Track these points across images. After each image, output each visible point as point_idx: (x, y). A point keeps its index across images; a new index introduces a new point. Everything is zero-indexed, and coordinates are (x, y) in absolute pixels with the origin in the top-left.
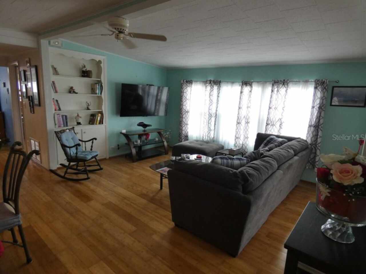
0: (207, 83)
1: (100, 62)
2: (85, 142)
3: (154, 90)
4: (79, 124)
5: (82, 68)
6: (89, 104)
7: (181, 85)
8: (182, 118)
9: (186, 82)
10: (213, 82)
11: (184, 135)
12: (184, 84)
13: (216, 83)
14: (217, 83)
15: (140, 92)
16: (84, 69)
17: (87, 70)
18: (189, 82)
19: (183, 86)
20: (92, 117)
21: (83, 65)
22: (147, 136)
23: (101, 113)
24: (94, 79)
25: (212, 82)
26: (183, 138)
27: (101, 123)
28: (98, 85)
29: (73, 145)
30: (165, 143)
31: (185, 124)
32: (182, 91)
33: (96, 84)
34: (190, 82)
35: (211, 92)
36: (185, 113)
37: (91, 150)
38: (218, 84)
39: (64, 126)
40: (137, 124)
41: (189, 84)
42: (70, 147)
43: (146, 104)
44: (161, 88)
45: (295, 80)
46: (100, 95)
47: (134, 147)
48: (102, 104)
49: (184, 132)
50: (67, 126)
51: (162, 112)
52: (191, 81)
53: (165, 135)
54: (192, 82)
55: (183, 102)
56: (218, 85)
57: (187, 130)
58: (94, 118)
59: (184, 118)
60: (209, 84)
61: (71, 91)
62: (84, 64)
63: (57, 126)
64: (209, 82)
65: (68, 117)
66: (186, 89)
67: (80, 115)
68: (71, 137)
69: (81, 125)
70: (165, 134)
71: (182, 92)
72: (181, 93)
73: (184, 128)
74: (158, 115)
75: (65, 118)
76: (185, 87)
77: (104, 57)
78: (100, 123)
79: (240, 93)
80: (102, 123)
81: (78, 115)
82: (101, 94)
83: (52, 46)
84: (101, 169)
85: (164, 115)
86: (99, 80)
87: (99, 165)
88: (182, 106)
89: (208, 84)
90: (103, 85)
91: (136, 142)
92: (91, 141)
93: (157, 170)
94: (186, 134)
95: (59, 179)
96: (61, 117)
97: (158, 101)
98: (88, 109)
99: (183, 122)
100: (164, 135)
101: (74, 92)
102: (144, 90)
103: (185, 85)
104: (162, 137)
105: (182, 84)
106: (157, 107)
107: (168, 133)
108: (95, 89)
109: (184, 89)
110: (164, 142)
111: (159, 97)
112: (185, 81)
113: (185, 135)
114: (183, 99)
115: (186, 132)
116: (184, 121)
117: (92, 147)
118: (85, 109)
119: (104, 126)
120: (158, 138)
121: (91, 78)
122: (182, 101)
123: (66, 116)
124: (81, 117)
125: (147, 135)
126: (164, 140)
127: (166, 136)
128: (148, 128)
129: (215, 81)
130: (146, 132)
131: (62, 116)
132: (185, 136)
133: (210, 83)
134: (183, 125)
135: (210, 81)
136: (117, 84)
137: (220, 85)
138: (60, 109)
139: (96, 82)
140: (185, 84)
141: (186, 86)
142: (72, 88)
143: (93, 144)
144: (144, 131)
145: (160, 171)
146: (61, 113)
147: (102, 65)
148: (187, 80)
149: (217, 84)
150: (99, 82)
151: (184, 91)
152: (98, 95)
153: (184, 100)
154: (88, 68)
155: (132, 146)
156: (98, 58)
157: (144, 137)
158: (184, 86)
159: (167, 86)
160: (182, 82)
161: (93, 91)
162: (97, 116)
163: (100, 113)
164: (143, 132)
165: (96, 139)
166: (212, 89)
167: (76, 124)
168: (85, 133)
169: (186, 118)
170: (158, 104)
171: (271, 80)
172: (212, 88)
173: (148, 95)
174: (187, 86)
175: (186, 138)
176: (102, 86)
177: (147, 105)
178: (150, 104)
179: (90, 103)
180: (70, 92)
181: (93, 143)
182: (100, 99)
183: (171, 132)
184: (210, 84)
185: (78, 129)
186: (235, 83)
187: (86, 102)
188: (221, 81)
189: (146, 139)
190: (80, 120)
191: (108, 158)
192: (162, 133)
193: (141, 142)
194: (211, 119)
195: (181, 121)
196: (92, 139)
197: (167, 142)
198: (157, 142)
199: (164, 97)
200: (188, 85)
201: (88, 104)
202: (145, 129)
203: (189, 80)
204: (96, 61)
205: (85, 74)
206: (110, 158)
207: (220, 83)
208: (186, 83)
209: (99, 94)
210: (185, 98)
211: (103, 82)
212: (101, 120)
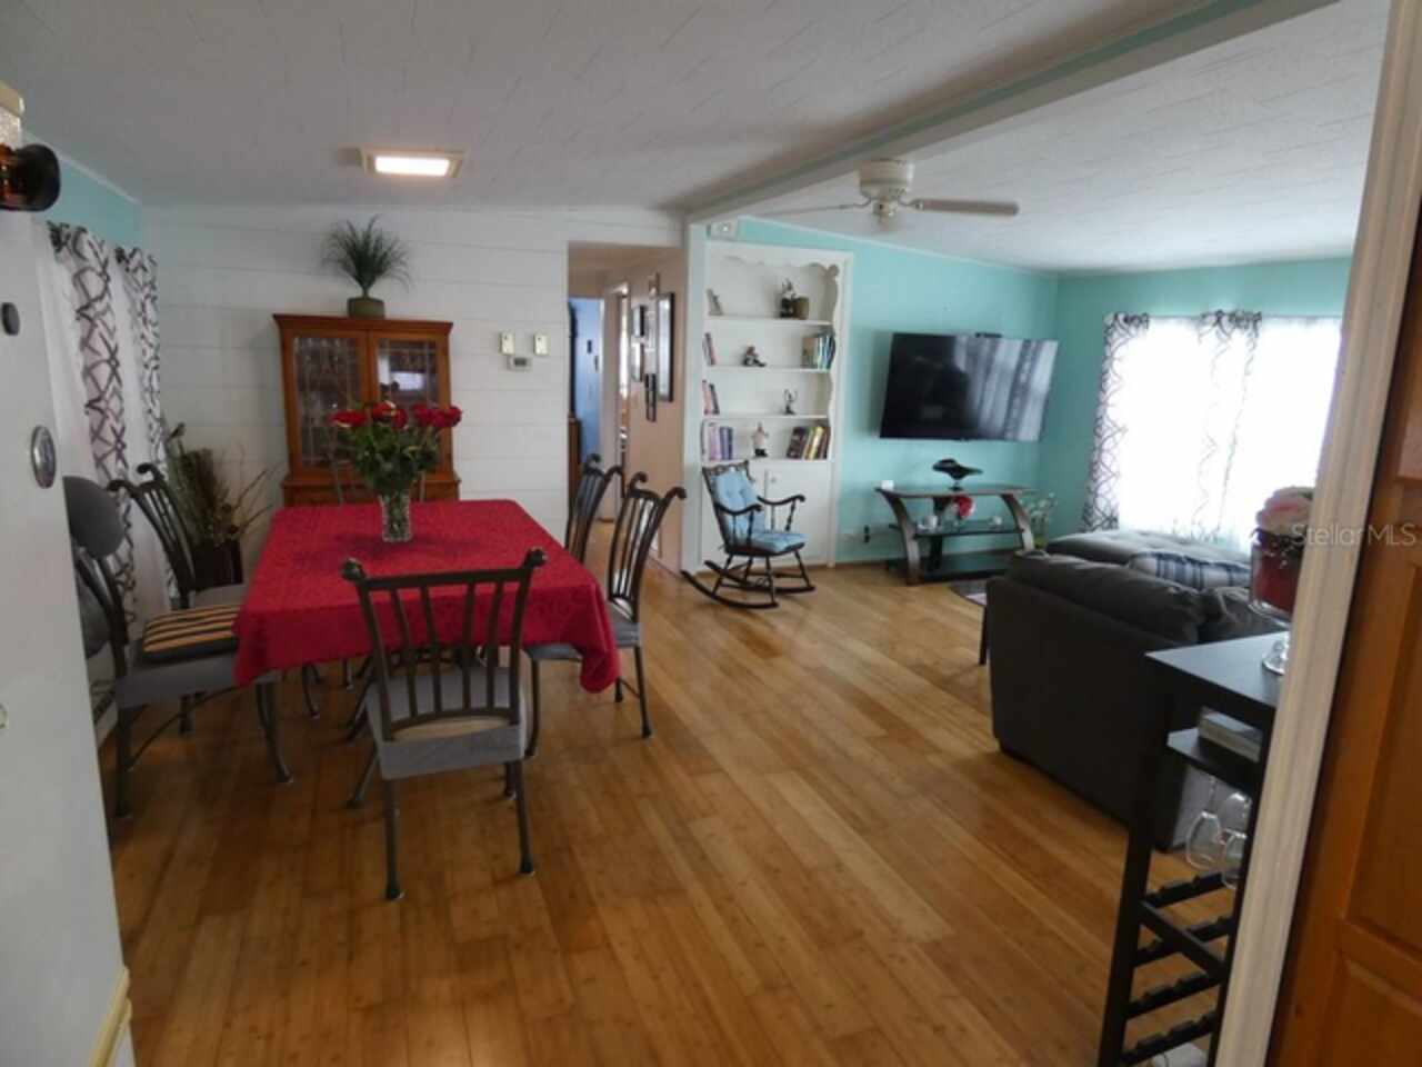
0: (1204, 324)
1: (834, 270)
2: (774, 504)
3: (1007, 354)
4: (760, 453)
5: (784, 292)
7: (1106, 332)
8: (1101, 450)
9: (1126, 320)
10: (1230, 320)
11: (1103, 513)
12: (1116, 329)
13: (1243, 323)
14: (1248, 320)
15: (961, 361)
16: (788, 296)
17: (796, 297)
18: (1136, 321)
19: (1111, 334)
20: (797, 438)
21: (786, 284)
22: (964, 506)
23: (825, 425)
24: (812, 321)
25: (1225, 320)
26: (1098, 522)
27: (822, 455)
28: (822, 339)
29: (742, 508)
30: (1028, 539)
31: (1109, 474)
32: (1108, 354)
33: (817, 336)
34: (1138, 320)
35: (1216, 358)
36: (1115, 433)
37: (788, 528)
38: (1251, 325)
39: (723, 458)
41: (1137, 326)
42: (735, 514)
43: (977, 401)
44: (1034, 345)
46: (824, 370)
47: (917, 537)
48: (829, 399)
49: (1101, 503)
50: (730, 458)
51: (1029, 428)
52: (1144, 319)
53: (1031, 512)
54: (1147, 321)
55: (1108, 393)
56: (1250, 330)
57: (1114, 497)
58: (801, 439)
59: (1108, 451)
60: (1214, 325)
61: (750, 359)
62: (787, 280)
63: (706, 457)
64: (1214, 319)
65: (735, 434)
66: (1123, 346)
67: (765, 429)
68: (738, 489)
69: (766, 459)
70: (1032, 506)
71: (1106, 358)
72: (1103, 361)
73: (1103, 489)
74: (1015, 439)
75: (728, 436)
76: (1121, 340)
77: (849, 255)
78: (817, 456)
80: (825, 457)
81: (760, 430)
82: (829, 366)
83: (714, 238)
84: (810, 588)
85: (1036, 438)
86: (827, 323)
87: (804, 576)
88: (1101, 408)
89: (1207, 328)
90: (837, 339)
91: (925, 522)
92: (789, 505)
93: (970, 597)
94: (1113, 511)
95: (703, 598)
96: (717, 432)
97: (1019, 389)
98: (789, 411)
99: (1104, 465)
100: (1026, 511)
101: (757, 363)
102: (973, 356)
103: (1121, 331)
104: (1017, 514)
105: (1108, 328)
106: (1015, 413)
107: (1042, 504)
108: (812, 351)
109: (1113, 348)
110: (1023, 532)
111: (1023, 378)
112: (1121, 317)
113: (1108, 513)
114: (1109, 382)
115: (1113, 503)
116: (1107, 464)
117: (790, 520)
118: (781, 413)
119: (830, 466)
120: (1000, 515)
121: (805, 319)
122: (1104, 392)
123: (730, 431)
124: (767, 435)
125: (963, 501)
126: (1023, 525)
127: (1036, 513)
129: (1240, 314)
130: (960, 493)
131: (721, 429)
132: (1108, 519)
133: (1219, 321)
134: (1103, 478)
135: (1219, 315)
136: (878, 335)
137: (1255, 328)
138: (716, 411)
139: (819, 332)
140: (1123, 328)
141: (1121, 336)
142: (750, 351)
143: (795, 513)
144: (956, 489)
146: (721, 421)
147: (838, 279)
148: (1131, 315)
149: (1246, 327)
150: (827, 333)
151: (1112, 354)
152: (818, 370)
153: (1114, 387)
154: (799, 292)
155: (908, 534)
156: (826, 259)
157: (953, 508)
158: (1115, 335)
159: (1054, 338)
160: (1109, 320)
161: (807, 359)
162: (812, 432)
163: (820, 425)
164: (951, 493)
165: (802, 498)
166: (1223, 346)
167: (753, 453)
168: (773, 480)
169: (1115, 451)
170: (1017, 401)
172: (1222, 341)
173: (988, 371)
174: (1128, 336)
175: (1112, 521)
176: (832, 343)
177: (982, 401)
178: (990, 400)
179: (796, 392)
180: (745, 363)
181: (793, 508)
182: (824, 379)
183: (1056, 503)
184: (1217, 328)
185: (757, 466)
186: (1319, 321)
187: (786, 391)
188: (1263, 315)
189: (959, 516)
190: (765, 445)
191: (831, 565)
192: (1021, 502)
193: (939, 524)
194: (1210, 456)
195: (1096, 463)
196: (793, 499)
197: (1036, 535)
198: (998, 530)
199: (1041, 377)
200: (1133, 330)
201: (790, 396)
203: (1140, 313)
204: (822, 268)
205: (790, 308)
206: (839, 567)
207: (1259, 324)
208: (1125, 325)
209: (822, 367)
210: (1116, 379)
211: (837, 331)
212: (823, 448)
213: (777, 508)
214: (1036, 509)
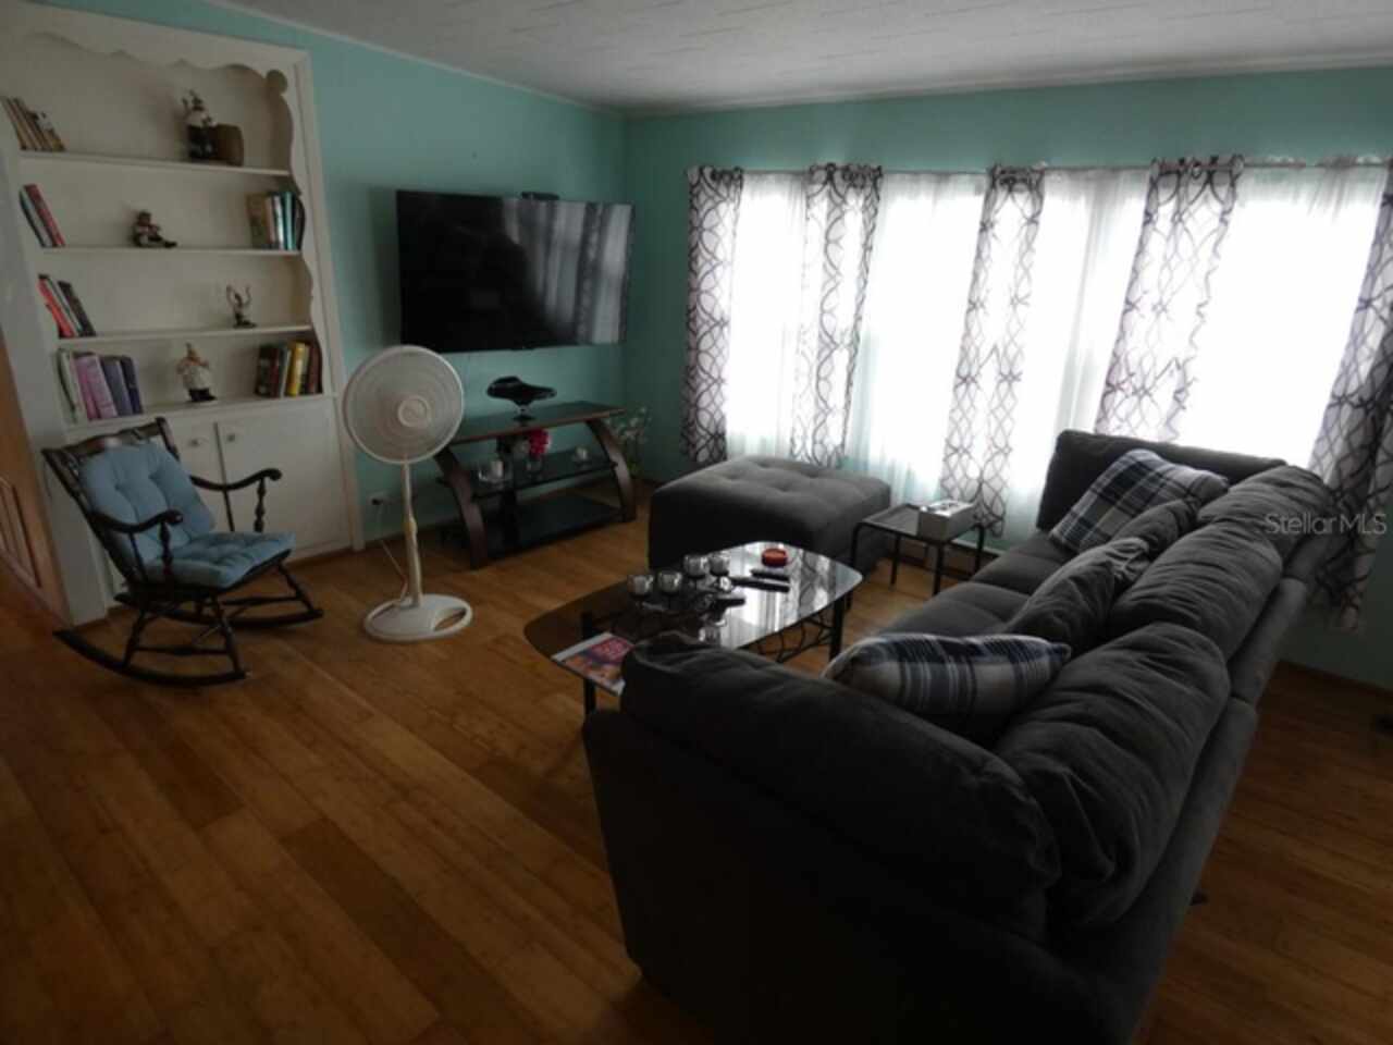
0: (812, 182)
1: (276, 80)
2: (225, 488)
3: (568, 222)
4: (201, 396)
5: (188, 113)
6: (245, 299)
7: (690, 192)
8: (698, 351)
9: (713, 176)
10: (843, 177)
11: (706, 430)
12: (703, 188)
13: (859, 181)
14: (864, 178)
15: (514, 232)
16: (197, 120)
17: (214, 123)
18: (727, 178)
19: (697, 196)
20: (265, 363)
21: (190, 99)
22: (536, 444)
23: (310, 339)
24: (255, 168)
25: (837, 176)
26: (703, 442)
27: (313, 388)
28: (277, 199)
29: (145, 517)
30: (622, 471)
31: (710, 381)
32: (696, 223)
33: (271, 194)
34: (731, 178)
35: (830, 227)
36: (711, 328)
37: (258, 526)
38: (869, 183)
39: (121, 413)
40: (486, 387)
41: (728, 186)
42: (132, 530)
43: (539, 286)
44: (600, 211)
45: (1278, 159)
46: (291, 251)
47: (475, 498)
48: (309, 298)
49: (704, 418)
51: (605, 326)
52: (736, 176)
53: (622, 432)
54: (741, 178)
55: (701, 275)
56: (868, 190)
57: (718, 409)
58: (273, 365)
59: (707, 352)
60: (825, 183)
61: (143, 233)
62: (192, 93)
63: (79, 414)
64: (822, 175)
65: (137, 365)
66: (713, 213)
67: (202, 354)
68: (144, 473)
69: (214, 402)
70: (622, 426)
71: (693, 228)
72: (691, 232)
73: (705, 400)
74: (588, 342)
75: (121, 373)
76: (710, 204)
77: (294, 55)
78: (305, 390)
79: (977, 227)
80: (320, 390)
81: (191, 357)
82: (299, 245)
84: (313, 614)
85: (616, 339)
86: (283, 173)
87: (299, 596)
88: (693, 296)
89: (817, 187)
90: (304, 199)
91: (486, 470)
92: (255, 486)
93: (559, 657)
94: (717, 426)
95: (103, 675)
96: (98, 368)
97: (587, 270)
98: (240, 322)
99: (703, 370)
100: (615, 433)
101: (156, 240)
102: (528, 224)
103: (711, 193)
104: (606, 442)
105: (693, 187)
106: (586, 301)
107: (634, 422)
108: (265, 222)
109: (702, 214)
110: (615, 464)
111: (592, 254)
112: (707, 171)
113: (712, 430)
114: (701, 261)
115: (717, 417)
116: (707, 368)
117: (260, 511)
118: (225, 325)
119: (330, 402)
120: (587, 448)
121: (239, 164)
122: (696, 274)
123: (126, 364)
124: (205, 365)
125: (537, 436)
126: (616, 457)
127: (628, 434)
129: (854, 168)
130: (532, 425)
131: (105, 363)
132: (712, 436)
133: (830, 179)
134: (704, 386)
135: (830, 170)
136: (375, 194)
137: (875, 187)
138: (86, 330)
139: (274, 187)
140: (709, 186)
141: (711, 198)
142: (143, 218)
143: (266, 499)
144: (523, 418)
145: (572, 658)
146: (98, 346)
147: (289, 96)
148: (719, 169)
149: (863, 187)
150: (286, 187)
151: (701, 222)
152: (281, 252)
153: (707, 268)
154: (218, 113)
155: (465, 493)
156: (259, 58)
157: (523, 448)
158: (703, 197)
159: (624, 202)
160: (693, 175)
161: (260, 235)
162: (289, 354)
163: (301, 341)
164: (515, 426)
165: (274, 474)
166: (837, 213)
168: (231, 438)
169: (714, 352)
170: (587, 285)
171: (1149, 162)
172: (837, 205)
173: (548, 244)
174: (717, 199)
175: (719, 451)
176: (297, 205)
177: (545, 285)
178: (555, 284)
179: (247, 291)
180: (136, 241)
181: (261, 492)
182: (294, 269)
183: (650, 419)
184: (828, 187)
185: (184, 424)
186: (953, 178)
187: (229, 289)
188: (883, 170)
189: (533, 456)
190: (205, 380)
191: (359, 545)
192: (608, 422)
193: (505, 467)
194: (829, 356)
195: (693, 368)
196: (260, 476)
197: (630, 462)
198: (585, 468)
199: (614, 253)
200: (723, 191)
201: (238, 297)
202: (524, 407)
203: (730, 168)
204: (254, 74)
206: (371, 548)
207: (879, 181)
208: (714, 185)
209: (286, 248)
210: (708, 257)
211: (300, 181)
212: (314, 376)
213: (232, 494)
214: (629, 428)
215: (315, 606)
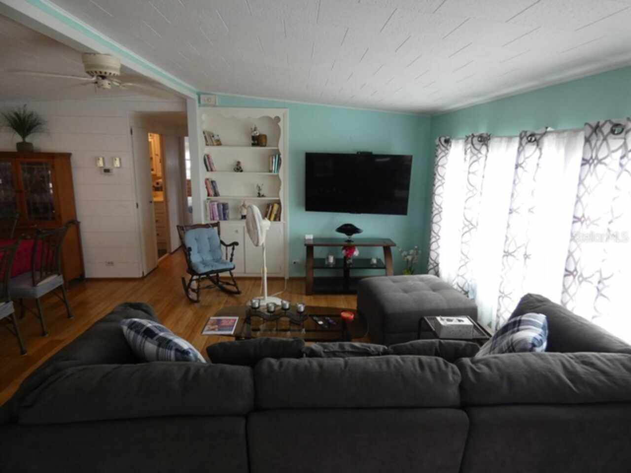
0: (467, 143)
1: (278, 119)
2: (227, 246)
4: (243, 217)
5: (253, 132)
6: (261, 188)
7: (434, 149)
9: (445, 141)
10: (479, 140)
12: (440, 147)
16: (256, 134)
17: (259, 134)
18: (448, 142)
19: (437, 150)
21: (253, 127)
23: (279, 203)
24: (270, 147)
26: (432, 266)
27: (278, 219)
28: (274, 157)
31: (437, 237)
32: (436, 163)
33: (272, 155)
35: (470, 166)
37: (231, 259)
46: (276, 174)
48: (280, 189)
49: (433, 255)
50: (214, 219)
59: (436, 223)
62: (253, 125)
63: (209, 218)
64: (470, 140)
65: (228, 205)
66: (444, 158)
67: (247, 205)
68: (207, 236)
69: (244, 220)
70: (406, 253)
71: (435, 165)
72: (433, 167)
76: (443, 154)
77: (283, 111)
78: (275, 220)
80: (279, 220)
81: (244, 205)
82: (278, 171)
84: (239, 293)
86: (277, 148)
87: (235, 285)
88: (433, 196)
90: (281, 156)
92: (232, 246)
96: (216, 206)
98: (259, 195)
99: (434, 232)
103: (443, 149)
104: (387, 258)
105: (436, 146)
107: (411, 252)
109: (438, 159)
112: (443, 139)
114: (436, 180)
116: (436, 231)
117: (232, 255)
118: (254, 196)
119: (282, 224)
121: (265, 146)
123: (225, 205)
124: (247, 208)
127: (408, 257)
128: (355, 236)
130: (352, 244)
131: (218, 204)
132: (437, 265)
134: (434, 239)
135: (472, 137)
139: (274, 153)
140: (443, 145)
141: (444, 151)
142: (238, 164)
144: (346, 241)
147: (281, 124)
150: (277, 154)
151: (438, 162)
152: (273, 173)
153: (439, 183)
154: (262, 130)
155: (310, 266)
156: (273, 113)
158: (440, 151)
160: (436, 142)
162: (272, 207)
163: (276, 203)
165: (237, 244)
166: (475, 158)
167: (240, 217)
172: (474, 154)
174: (447, 152)
176: (279, 159)
179: (262, 185)
180: (236, 170)
181: (233, 249)
182: (277, 181)
183: (420, 252)
184: (471, 146)
185: (238, 225)
187: (257, 185)
191: (287, 277)
194: (468, 231)
196: (234, 244)
198: (375, 266)
201: (259, 187)
202: (349, 237)
203: (447, 138)
204: (269, 118)
205: (258, 141)
206: (291, 279)
208: (445, 145)
209: (275, 172)
210: (440, 178)
211: (281, 151)
212: (278, 215)
214: (408, 254)
215: (240, 289)
